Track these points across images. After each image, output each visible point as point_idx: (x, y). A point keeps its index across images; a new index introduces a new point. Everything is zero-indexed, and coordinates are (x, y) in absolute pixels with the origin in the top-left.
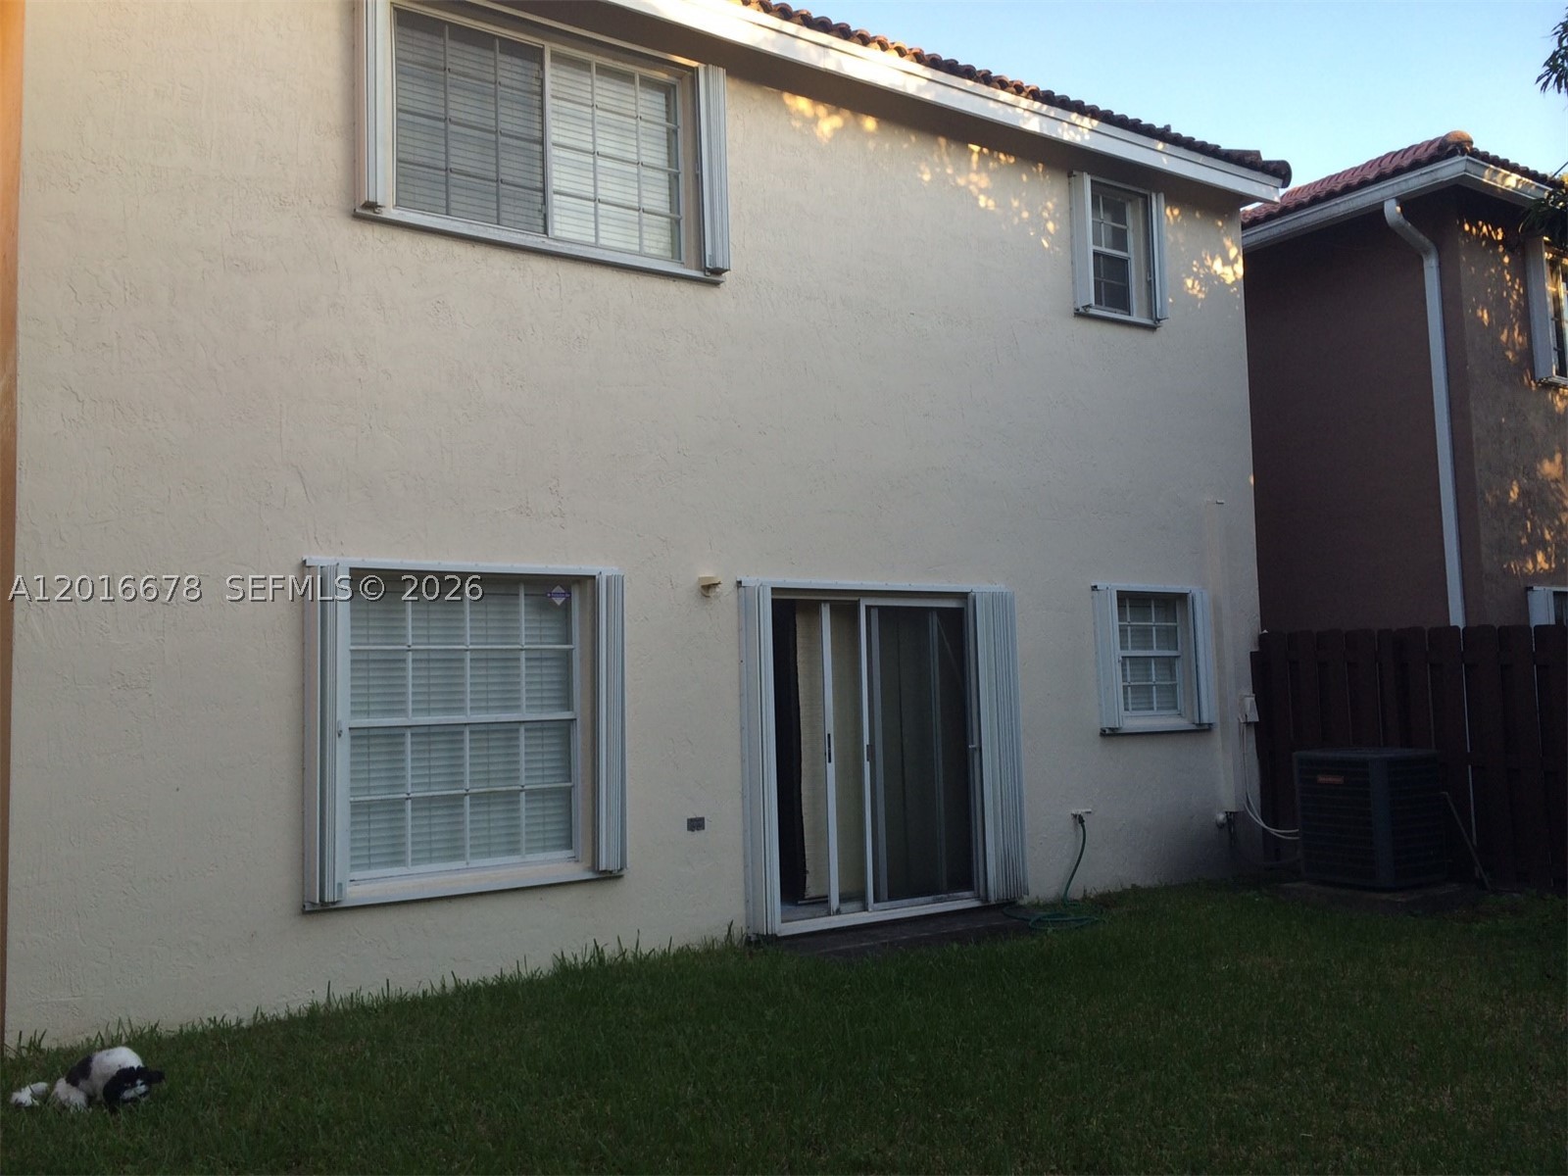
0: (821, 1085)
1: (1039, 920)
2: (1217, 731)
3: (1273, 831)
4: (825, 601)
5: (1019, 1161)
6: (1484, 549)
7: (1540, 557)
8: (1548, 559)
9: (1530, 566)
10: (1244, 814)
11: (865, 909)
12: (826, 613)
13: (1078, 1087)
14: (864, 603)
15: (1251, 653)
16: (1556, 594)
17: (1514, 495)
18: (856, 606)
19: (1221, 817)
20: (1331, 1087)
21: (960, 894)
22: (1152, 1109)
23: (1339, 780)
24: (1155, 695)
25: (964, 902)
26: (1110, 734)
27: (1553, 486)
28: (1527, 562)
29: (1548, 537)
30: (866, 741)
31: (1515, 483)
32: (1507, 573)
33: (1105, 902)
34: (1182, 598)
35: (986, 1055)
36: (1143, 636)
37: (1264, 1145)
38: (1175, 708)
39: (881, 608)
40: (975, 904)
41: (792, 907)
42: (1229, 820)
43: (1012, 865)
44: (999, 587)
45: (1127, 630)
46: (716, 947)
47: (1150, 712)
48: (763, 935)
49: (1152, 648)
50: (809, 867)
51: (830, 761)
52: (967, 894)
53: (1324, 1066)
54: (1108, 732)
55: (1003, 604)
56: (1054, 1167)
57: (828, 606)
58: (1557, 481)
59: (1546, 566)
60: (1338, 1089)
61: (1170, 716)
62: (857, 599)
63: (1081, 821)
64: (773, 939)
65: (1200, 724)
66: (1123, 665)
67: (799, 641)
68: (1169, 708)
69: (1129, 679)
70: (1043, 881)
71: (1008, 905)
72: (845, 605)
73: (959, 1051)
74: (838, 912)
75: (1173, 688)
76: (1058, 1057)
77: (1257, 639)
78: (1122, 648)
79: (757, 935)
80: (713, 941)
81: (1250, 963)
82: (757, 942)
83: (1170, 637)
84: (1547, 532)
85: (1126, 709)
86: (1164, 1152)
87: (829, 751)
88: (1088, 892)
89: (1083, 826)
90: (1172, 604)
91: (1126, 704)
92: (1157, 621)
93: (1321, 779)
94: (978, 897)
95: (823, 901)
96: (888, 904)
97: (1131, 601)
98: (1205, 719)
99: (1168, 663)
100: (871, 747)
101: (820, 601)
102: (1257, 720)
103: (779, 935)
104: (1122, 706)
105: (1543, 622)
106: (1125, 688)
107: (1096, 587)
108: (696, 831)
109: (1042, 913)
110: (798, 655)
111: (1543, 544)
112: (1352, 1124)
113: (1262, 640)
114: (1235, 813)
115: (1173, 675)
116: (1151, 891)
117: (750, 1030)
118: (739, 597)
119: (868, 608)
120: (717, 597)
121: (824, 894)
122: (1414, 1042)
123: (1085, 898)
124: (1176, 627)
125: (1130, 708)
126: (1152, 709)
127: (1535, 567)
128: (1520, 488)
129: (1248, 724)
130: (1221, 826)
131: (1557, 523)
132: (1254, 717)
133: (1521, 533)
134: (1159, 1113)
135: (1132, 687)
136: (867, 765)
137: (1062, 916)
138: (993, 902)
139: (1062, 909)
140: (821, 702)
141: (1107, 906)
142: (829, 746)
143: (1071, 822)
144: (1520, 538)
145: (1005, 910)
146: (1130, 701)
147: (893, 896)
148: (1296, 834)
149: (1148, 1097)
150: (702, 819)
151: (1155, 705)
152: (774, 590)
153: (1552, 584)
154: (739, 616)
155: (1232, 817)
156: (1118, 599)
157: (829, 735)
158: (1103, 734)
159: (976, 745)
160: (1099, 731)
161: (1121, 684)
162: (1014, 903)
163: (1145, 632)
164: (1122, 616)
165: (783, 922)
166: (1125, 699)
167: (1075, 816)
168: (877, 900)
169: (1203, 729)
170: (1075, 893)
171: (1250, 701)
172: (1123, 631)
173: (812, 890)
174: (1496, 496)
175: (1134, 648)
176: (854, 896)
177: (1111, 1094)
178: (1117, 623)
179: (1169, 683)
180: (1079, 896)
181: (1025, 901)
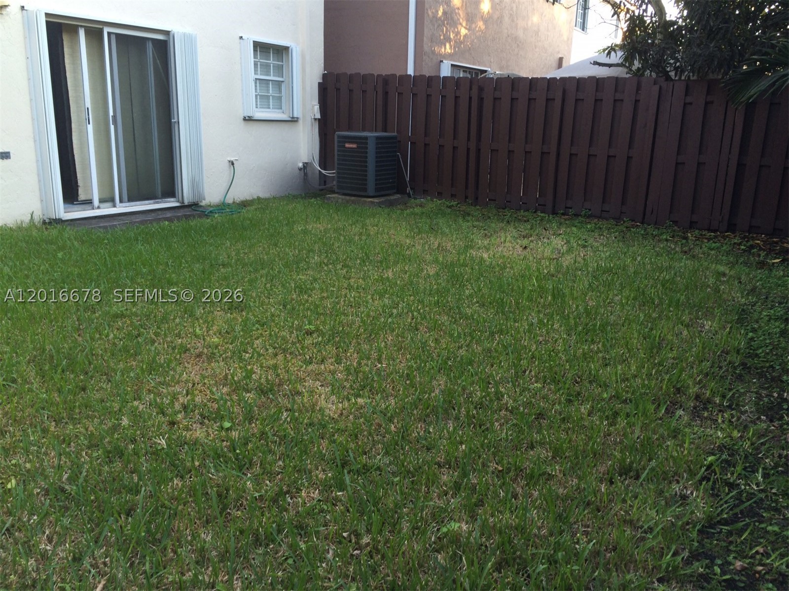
0: (93, 284)
1: (211, 212)
2: (301, 122)
3: (323, 172)
4: (81, 26)
5: (202, 308)
6: (425, 39)
7: (448, 46)
8: (451, 48)
9: (443, 50)
10: (311, 163)
11: (114, 206)
12: (82, 33)
13: (231, 277)
14: (106, 30)
15: (319, 83)
16: (452, 65)
17: (440, 13)
18: (101, 32)
19: (301, 165)
20: (345, 271)
21: (169, 199)
22: (266, 284)
23: (354, 146)
24: (271, 101)
25: (171, 203)
26: (248, 119)
27: (457, 11)
28: (442, 48)
29: (452, 37)
30: (111, 113)
31: (441, 6)
32: (433, 52)
33: (244, 204)
34: (286, 49)
35: (184, 268)
36: (266, 68)
37: (314, 294)
38: (281, 109)
39: (117, 35)
40: (177, 204)
41: (71, 205)
42: (304, 166)
43: (196, 185)
44: (188, 30)
45: (257, 64)
46: (23, 225)
47: (268, 110)
48: (53, 219)
49: (270, 75)
50: (80, 183)
51: (89, 124)
52: (172, 199)
53: (341, 264)
54: (247, 118)
55: (190, 40)
56: (219, 309)
57: (83, 29)
58: (458, 9)
59: (449, 51)
60: (347, 272)
61: (279, 112)
62: (101, 27)
63: (233, 164)
64: (59, 221)
65: (293, 118)
66: (256, 83)
67: (66, 50)
68: (278, 109)
69: (258, 91)
70: (212, 195)
71: (194, 205)
72: (95, 30)
73: (170, 267)
74: (99, 208)
75: (280, 98)
76: (221, 267)
77: (322, 76)
78: (255, 74)
79: (50, 219)
80: (22, 222)
81: (311, 227)
82: (50, 223)
83: (279, 70)
84: (451, 34)
85: (257, 107)
86: (271, 300)
87: (89, 118)
88: (236, 199)
89: (234, 167)
90: (281, 51)
91: (256, 105)
92: (273, 60)
93: (347, 145)
94: (178, 201)
95: (89, 202)
96: (128, 204)
97: (261, 48)
98: (295, 116)
99: (278, 84)
100: (114, 117)
101: (78, 26)
102: (320, 117)
103: (63, 219)
104: (254, 106)
105: (446, 75)
106: (256, 96)
107: (242, 37)
108: (5, 160)
109: (212, 209)
110: (65, 59)
111: (448, 40)
112: (352, 284)
113: (324, 76)
114: (307, 163)
115: (280, 91)
116: (266, 199)
117: (49, 262)
118: (23, 17)
119: (109, 34)
120: (8, 15)
121: (90, 198)
122: (378, 254)
123: (234, 202)
124: (283, 66)
125: (259, 106)
126: (269, 108)
127: (445, 51)
128: (443, 10)
129: (315, 119)
130: (300, 169)
131: (456, 30)
132: (318, 116)
133: (441, 33)
134: (268, 285)
135: (260, 96)
136: (112, 127)
137: (223, 210)
138: (186, 204)
139: (222, 207)
140: (82, 89)
141: (245, 206)
142: (88, 115)
143: (227, 164)
144: (440, 36)
145: (193, 207)
146: (258, 103)
147: (131, 199)
148: (333, 173)
149: (264, 280)
150: (9, 153)
151: (271, 106)
152: (47, 15)
153: (451, 60)
154: (24, 28)
155: (306, 165)
156: (254, 46)
157: (88, 108)
158: (245, 119)
159: (176, 120)
160: (243, 118)
161: (254, 94)
162: (198, 204)
163: (267, 66)
164: (255, 56)
165: (65, 212)
166: (256, 102)
167: (230, 161)
168: (121, 201)
169: (294, 120)
170: (229, 200)
171: (317, 108)
172: (256, 64)
173: (82, 196)
174: (433, 13)
175: (261, 74)
176: (108, 199)
177: (246, 280)
178: (253, 60)
179: (278, 95)
180: (230, 201)
181: (203, 203)
